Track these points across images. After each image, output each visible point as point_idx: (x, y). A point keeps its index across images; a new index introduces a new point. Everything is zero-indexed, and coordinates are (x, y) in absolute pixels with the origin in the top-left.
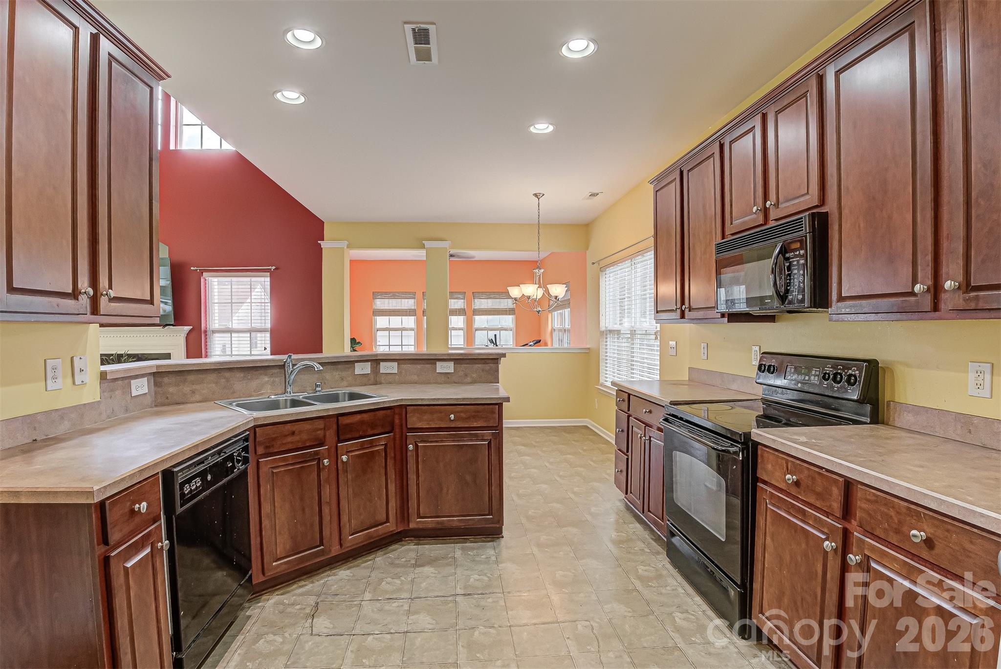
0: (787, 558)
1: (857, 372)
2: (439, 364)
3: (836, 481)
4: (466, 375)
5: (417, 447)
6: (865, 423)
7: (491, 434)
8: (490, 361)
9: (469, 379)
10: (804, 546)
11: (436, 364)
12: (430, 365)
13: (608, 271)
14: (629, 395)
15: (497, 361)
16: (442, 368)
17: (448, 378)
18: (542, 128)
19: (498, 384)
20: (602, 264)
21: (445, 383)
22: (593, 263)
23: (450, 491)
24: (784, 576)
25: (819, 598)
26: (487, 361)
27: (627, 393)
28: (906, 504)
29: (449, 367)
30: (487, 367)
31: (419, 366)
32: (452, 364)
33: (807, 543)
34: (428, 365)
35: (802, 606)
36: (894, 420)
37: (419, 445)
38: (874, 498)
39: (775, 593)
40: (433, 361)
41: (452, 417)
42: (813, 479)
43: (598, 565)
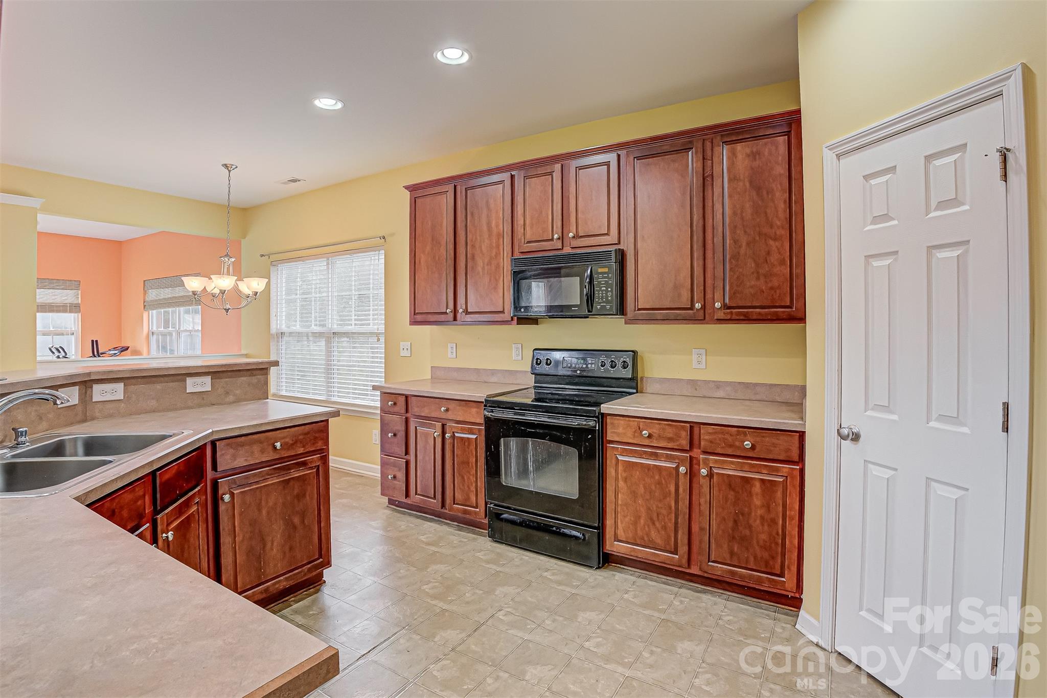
0: (641, 490)
1: (628, 359)
2: (189, 381)
3: (683, 427)
4: (227, 393)
5: (232, 495)
6: (634, 393)
7: (319, 458)
8: (258, 372)
9: (231, 398)
10: (657, 477)
11: (185, 381)
12: (177, 383)
13: (280, 267)
14: (407, 397)
15: (266, 371)
16: (193, 385)
17: (203, 399)
18: (326, 103)
19: (267, 400)
20: (273, 258)
21: (200, 406)
22: (262, 256)
23: (275, 544)
24: (639, 504)
25: (673, 508)
26: (254, 372)
27: (403, 395)
28: (736, 429)
29: (204, 384)
30: (254, 380)
31: (158, 387)
32: (208, 380)
33: (660, 474)
34: (174, 384)
35: (658, 519)
36: (646, 389)
37: (235, 492)
38: (714, 431)
39: (631, 520)
40: (180, 377)
41: (278, 445)
42: (664, 429)
43: (445, 567)
